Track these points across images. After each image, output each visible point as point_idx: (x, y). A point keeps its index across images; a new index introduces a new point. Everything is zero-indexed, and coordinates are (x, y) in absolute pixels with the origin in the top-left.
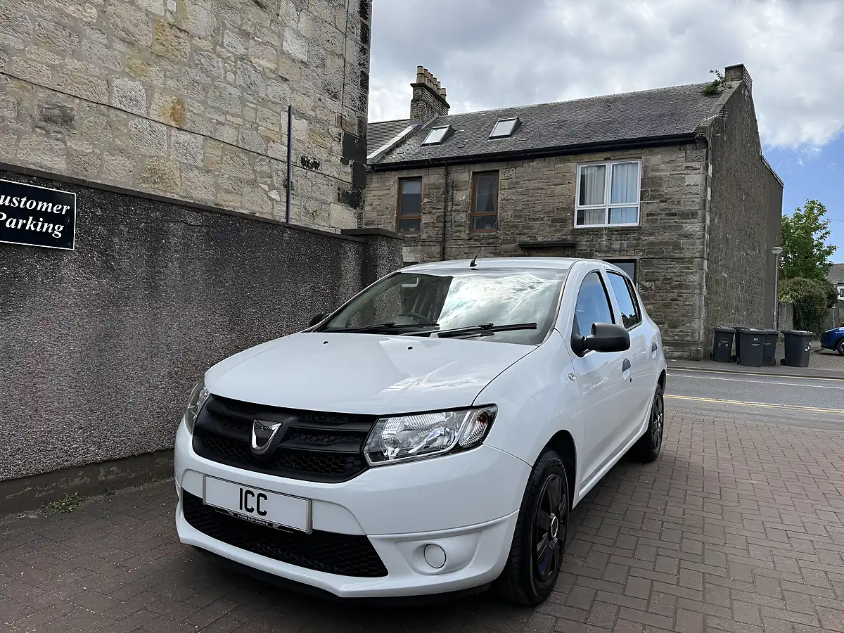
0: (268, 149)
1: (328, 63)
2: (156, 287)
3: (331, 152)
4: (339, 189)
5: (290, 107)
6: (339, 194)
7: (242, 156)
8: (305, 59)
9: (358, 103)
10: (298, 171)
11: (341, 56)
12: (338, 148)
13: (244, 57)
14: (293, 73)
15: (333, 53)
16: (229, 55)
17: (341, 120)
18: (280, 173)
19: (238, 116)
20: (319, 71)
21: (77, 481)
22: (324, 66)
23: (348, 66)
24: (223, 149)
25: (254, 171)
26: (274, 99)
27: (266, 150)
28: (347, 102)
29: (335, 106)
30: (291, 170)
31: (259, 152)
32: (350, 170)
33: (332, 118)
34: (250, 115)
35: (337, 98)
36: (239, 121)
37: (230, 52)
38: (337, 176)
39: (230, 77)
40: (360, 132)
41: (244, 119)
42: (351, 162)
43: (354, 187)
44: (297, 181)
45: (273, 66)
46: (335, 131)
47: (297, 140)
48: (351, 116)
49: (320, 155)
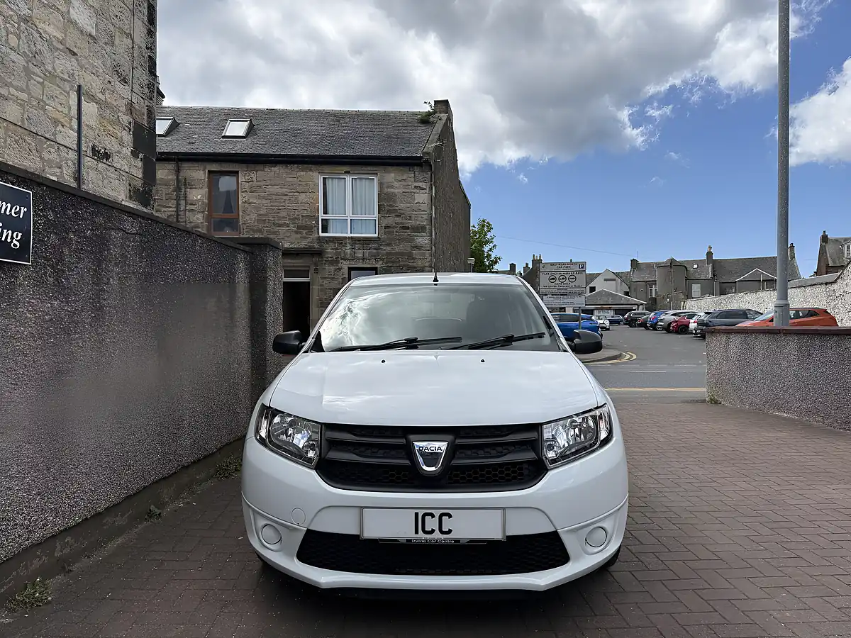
0: (56, 134)
1: (117, 42)
2: (101, 307)
3: (121, 144)
4: (130, 185)
5: (79, 87)
6: (130, 191)
7: (29, 139)
8: (94, 33)
9: (147, 90)
10: (88, 161)
11: (130, 36)
12: (128, 138)
13: (28, 19)
14: (82, 47)
15: (122, 31)
16: (12, 13)
17: (130, 108)
18: (70, 163)
19: (22, 90)
20: (108, 49)
21: (36, 563)
22: (113, 44)
23: (136, 47)
24: (7, 129)
25: (42, 159)
26: (62, 75)
27: (54, 134)
28: (137, 88)
29: (123, 90)
30: (82, 160)
31: (47, 136)
32: (140, 164)
33: (122, 105)
34: (37, 90)
35: (126, 82)
36: (24, 96)
37: (12, 10)
38: (127, 170)
39: (13, 41)
40: (148, 123)
41: (29, 94)
42: (141, 156)
43: (144, 184)
44: (88, 174)
45: (60, 36)
46: (126, 119)
47: (88, 126)
48: (141, 105)
49: (110, 145)
